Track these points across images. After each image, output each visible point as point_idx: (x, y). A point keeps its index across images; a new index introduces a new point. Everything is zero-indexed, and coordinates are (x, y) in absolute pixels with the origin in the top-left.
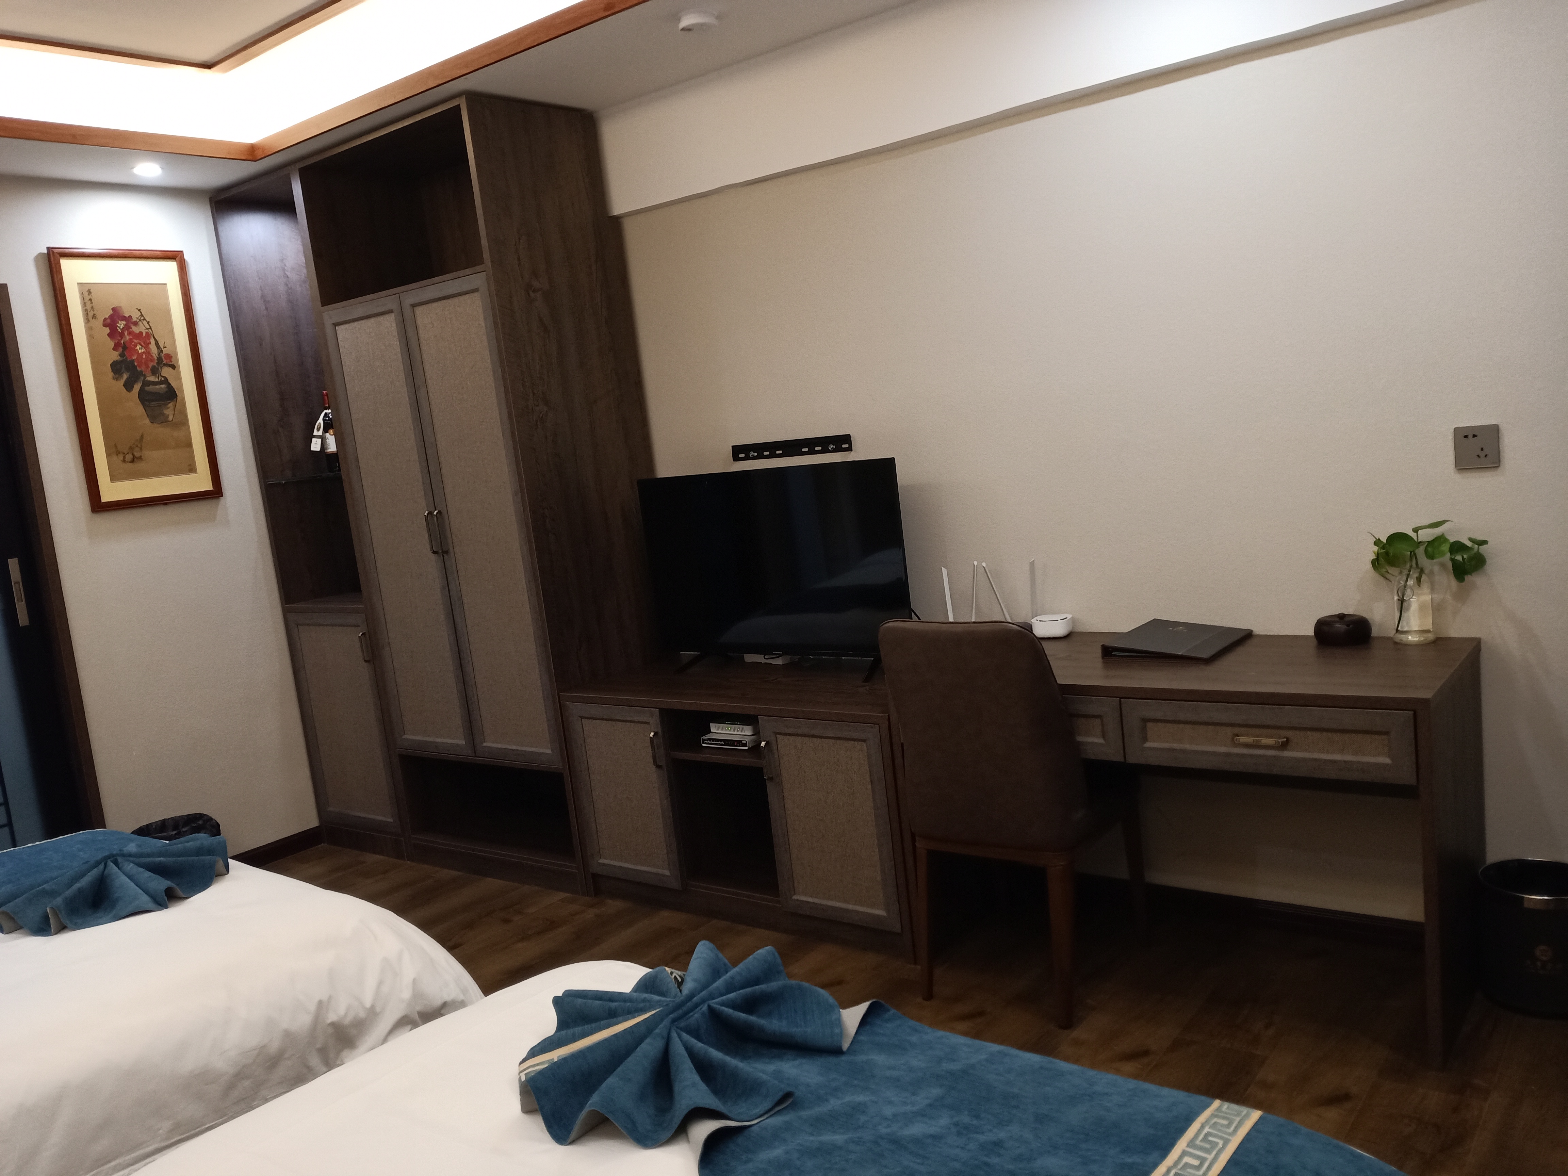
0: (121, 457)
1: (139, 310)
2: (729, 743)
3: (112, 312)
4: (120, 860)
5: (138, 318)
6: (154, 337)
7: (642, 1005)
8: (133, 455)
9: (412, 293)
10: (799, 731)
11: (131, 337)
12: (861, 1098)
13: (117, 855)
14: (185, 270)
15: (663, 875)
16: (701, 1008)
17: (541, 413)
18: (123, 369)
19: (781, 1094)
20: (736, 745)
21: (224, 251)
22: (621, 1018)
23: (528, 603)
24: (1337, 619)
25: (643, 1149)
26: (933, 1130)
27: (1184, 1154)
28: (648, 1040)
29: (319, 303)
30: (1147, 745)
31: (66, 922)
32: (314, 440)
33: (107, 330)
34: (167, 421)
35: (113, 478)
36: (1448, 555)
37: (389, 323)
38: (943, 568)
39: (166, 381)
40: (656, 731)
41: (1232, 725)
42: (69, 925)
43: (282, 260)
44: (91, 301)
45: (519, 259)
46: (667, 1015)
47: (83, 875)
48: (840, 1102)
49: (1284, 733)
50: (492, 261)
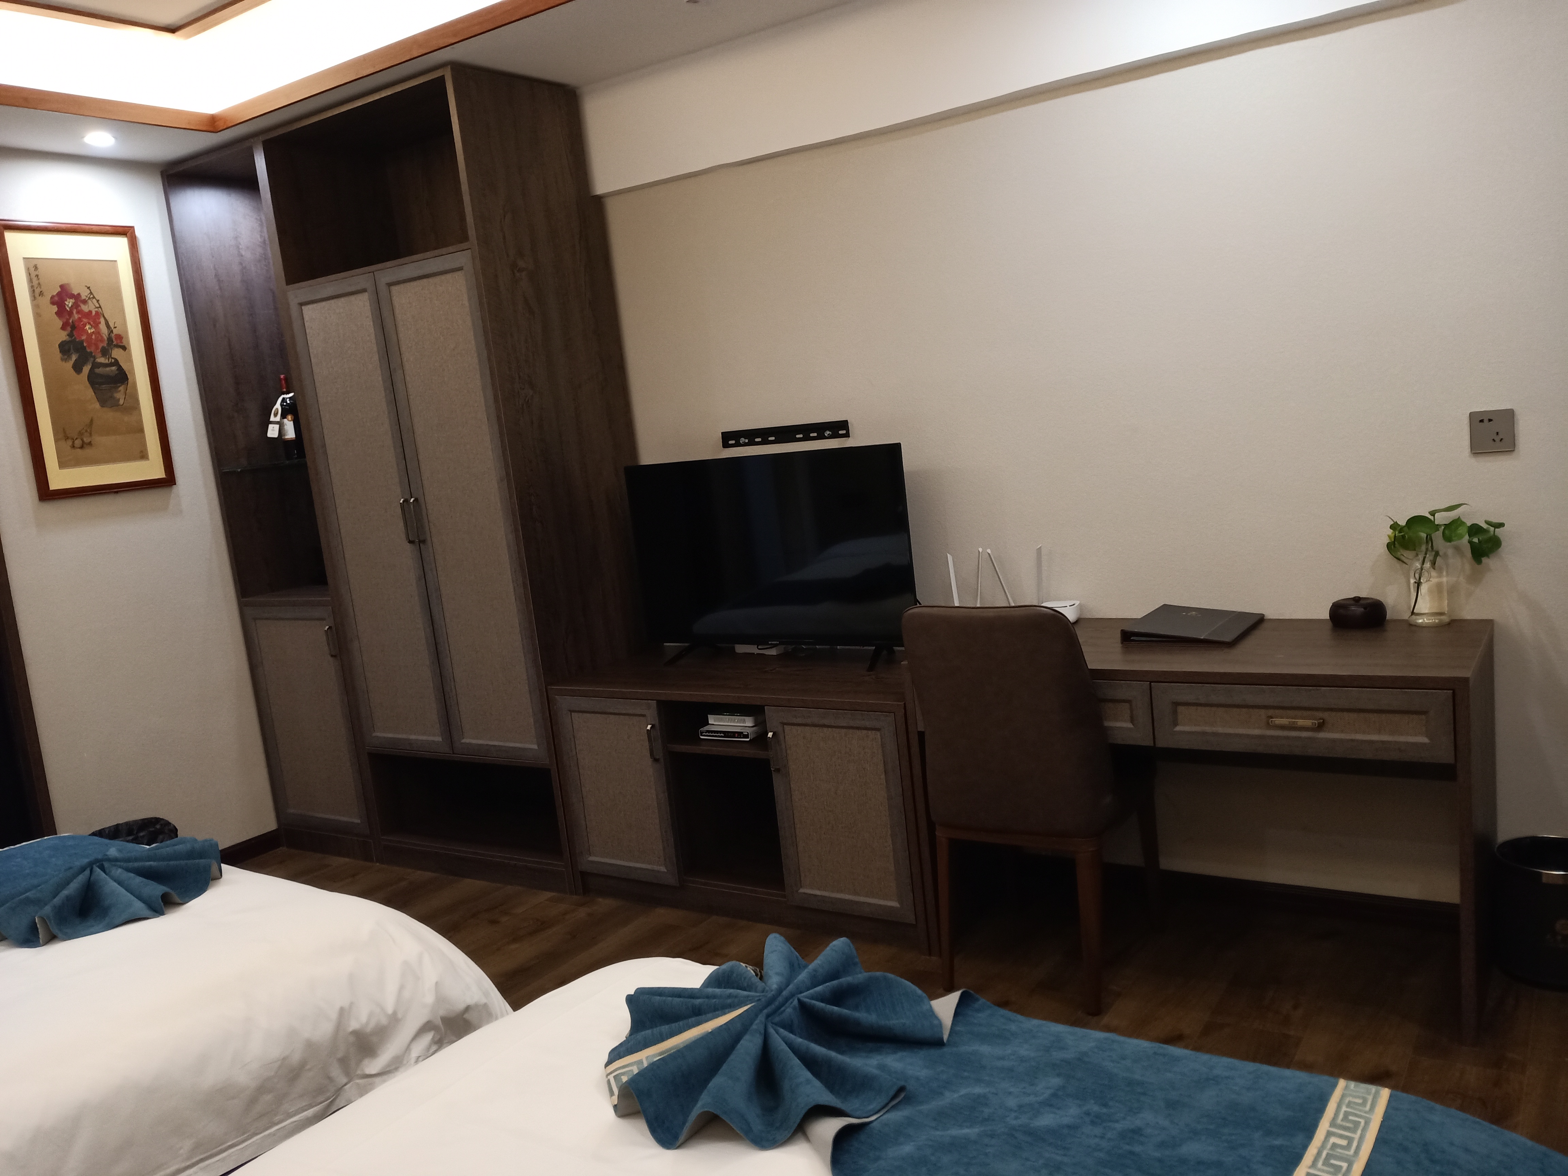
0: (70, 442)
1: (89, 288)
2: (729, 735)
3: (60, 290)
4: (106, 865)
5: (87, 296)
6: (104, 316)
7: (729, 1001)
8: (82, 440)
9: (387, 272)
10: (809, 721)
11: (80, 316)
12: (978, 1090)
13: (102, 860)
14: (136, 247)
15: (658, 872)
16: (792, 1003)
17: (526, 397)
18: (72, 351)
19: (895, 1088)
20: (736, 736)
21: (176, 228)
22: (709, 1015)
23: (513, 593)
24: (1353, 602)
25: (760, 1150)
26: (1066, 1120)
27: (1329, 1134)
28: (747, 1037)
29: (284, 282)
30: (1178, 728)
31: (55, 931)
32: (271, 426)
33: (55, 308)
34: (118, 405)
35: (62, 464)
36: (1467, 537)
37: (362, 304)
38: (948, 555)
39: (116, 363)
40: (653, 723)
41: (1265, 707)
42: (60, 935)
43: (236, 238)
44: (38, 277)
45: (504, 237)
46: (761, 1010)
47: (68, 882)
48: (956, 1095)
49: (1320, 714)
50: (478, 239)
